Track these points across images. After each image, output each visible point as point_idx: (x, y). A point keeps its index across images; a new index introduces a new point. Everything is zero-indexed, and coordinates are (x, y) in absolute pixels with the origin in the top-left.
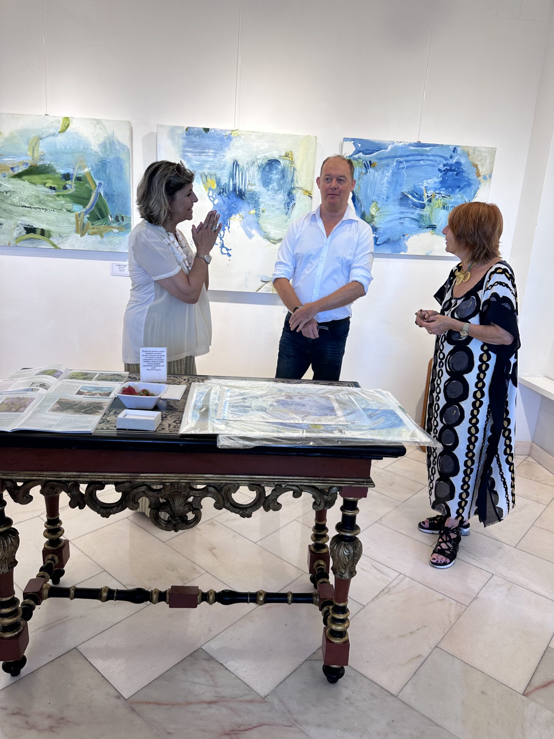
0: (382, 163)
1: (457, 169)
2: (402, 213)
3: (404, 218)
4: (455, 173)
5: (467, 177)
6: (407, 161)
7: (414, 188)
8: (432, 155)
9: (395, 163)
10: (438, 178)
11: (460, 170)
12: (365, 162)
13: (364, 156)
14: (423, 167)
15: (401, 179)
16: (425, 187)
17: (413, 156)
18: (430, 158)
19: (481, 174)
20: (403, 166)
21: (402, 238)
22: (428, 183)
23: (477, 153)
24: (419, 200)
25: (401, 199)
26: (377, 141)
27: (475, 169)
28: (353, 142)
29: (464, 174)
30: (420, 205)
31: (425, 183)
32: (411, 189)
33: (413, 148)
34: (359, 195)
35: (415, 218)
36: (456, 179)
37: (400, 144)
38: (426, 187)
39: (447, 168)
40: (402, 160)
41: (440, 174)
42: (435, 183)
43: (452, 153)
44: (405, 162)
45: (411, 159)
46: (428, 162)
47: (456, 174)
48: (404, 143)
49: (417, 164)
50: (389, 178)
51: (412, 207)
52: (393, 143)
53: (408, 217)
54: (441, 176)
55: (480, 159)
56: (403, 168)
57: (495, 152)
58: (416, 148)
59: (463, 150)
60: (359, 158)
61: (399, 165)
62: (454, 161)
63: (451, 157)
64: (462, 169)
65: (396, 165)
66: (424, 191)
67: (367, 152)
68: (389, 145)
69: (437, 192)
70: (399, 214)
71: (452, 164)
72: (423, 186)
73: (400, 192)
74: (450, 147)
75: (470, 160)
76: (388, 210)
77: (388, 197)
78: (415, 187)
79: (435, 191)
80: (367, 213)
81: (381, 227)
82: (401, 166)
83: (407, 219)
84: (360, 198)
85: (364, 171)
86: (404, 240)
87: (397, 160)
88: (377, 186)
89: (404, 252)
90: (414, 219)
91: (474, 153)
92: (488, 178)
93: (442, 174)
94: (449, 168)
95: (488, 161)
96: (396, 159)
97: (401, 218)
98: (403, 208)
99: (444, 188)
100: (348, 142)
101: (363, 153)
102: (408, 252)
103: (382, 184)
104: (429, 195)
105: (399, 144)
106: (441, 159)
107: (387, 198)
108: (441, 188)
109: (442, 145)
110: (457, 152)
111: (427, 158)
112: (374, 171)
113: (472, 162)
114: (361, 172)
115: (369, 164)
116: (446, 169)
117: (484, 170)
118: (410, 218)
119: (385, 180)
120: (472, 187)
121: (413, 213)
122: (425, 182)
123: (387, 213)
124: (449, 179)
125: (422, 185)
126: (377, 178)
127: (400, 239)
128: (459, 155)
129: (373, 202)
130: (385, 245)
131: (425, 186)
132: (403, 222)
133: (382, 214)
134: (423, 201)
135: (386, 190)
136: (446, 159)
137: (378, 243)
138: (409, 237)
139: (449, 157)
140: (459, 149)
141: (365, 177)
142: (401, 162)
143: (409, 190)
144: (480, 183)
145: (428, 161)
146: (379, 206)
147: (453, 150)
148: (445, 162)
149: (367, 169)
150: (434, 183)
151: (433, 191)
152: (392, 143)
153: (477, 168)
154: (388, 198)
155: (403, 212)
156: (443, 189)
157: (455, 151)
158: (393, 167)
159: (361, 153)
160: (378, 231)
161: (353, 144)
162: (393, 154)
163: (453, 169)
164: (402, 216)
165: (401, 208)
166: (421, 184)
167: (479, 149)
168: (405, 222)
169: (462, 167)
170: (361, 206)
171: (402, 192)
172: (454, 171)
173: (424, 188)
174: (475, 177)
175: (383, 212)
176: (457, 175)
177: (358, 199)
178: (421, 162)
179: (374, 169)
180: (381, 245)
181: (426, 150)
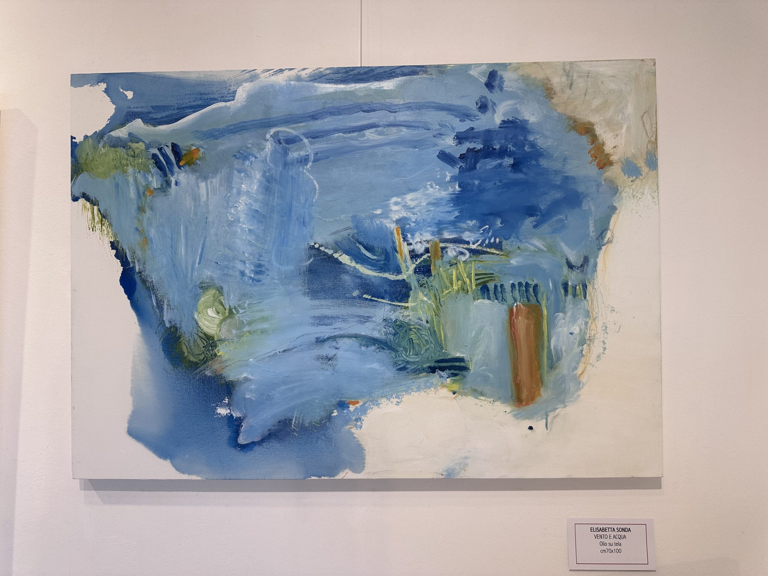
0: (221, 148)
1: (511, 147)
2: (321, 320)
3: (333, 338)
4: (508, 161)
5: (557, 172)
6: (314, 136)
7: (357, 227)
8: (409, 107)
9: (269, 146)
10: (442, 184)
11: (527, 148)
12: (156, 151)
13: (151, 128)
14: (379, 151)
15: (302, 201)
16: (398, 222)
17: (332, 114)
18: (403, 116)
19: (613, 158)
20: (303, 153)
21: (335, 413)
22: (407, 208)
23: (580, 84)
24: (383, 269)
25: (312, 271)
26: (193, 76)
27: (585, 140)
28: (103, 86)
29: (544, 163)
30: (387, 287)
31: (395, 208)
32: (345, 233)
33: (330, 88)
34: (148, 267)
35: (376, 335)
36: (516, 183)
37: (280, 79)
38: (402, 223)
39: (472, 145)
40: (294, 133)
41: (450, 172)
42: (436, 203)
43: (485, 92)
44: (306, 141)
45: (327, 128)
46: (394, 134)
47: (513, 166)
48: (293, 73)
49: (354, 142)
50: (256, 201)
51: (360, 297)
52: (253, 77)
53: (350, 336)
54: (454, 179)
55: (596, 103)
56: (304, 161)
57: (654, 74)
58: (342, 87)
59: (525, 78)
60: (133, 138)
61: (286, 152)
62: (498, 119)
63: (483, 107)
64: (533, 145)
65: (274, 152)
66: (398, 238)
67: (159, 116)
68: (239, 84)
69: (447, 235)
70: (313, 324)
71: (488, 132)
72: (387, 217)
73: (304, 246)
74: (473, 72)
75: (560, 109)
76: (265, 314)
77: (260, 266)
78: (357, 222)
79: (439, 232)
80: (185, 328)
81: (246, 379)
82: (294, 155)
83: (347, 341)
84: (154, 277)
85: (155, 182)
86: (347, 421)
87: (276, 134)
88: (213, 231)
89: (354, 471)
90: (373, 341)
91: (571, 86)
92: (645, 170)
93: (456, 171)
94: (479, 146)
95: (630, 109)
96: (273, 131)
97: (320, 341)
98: (323, 302)
99: (471, 218)
100: (87, 87)
101: (145, 121)
102: (366, 470)
103: (231, 224)
104: (420, 248)
105: (273, 78)
106: (443, 116)
107: (257, 273)
108: (458, 219)
109: (438, 66)
110: (501, 89)
111: (391, 118)
112: (192, 177)
113: (570, 118)
114: (147, 187)
115: (172, 157)
116: (469, 150)
117: (621, 141)
118: (356, 336)
119: (241, 207)
120: (585, 207)
121: (366, 319)
122: (396, 204)
123: (265, 326)
124: (489, 185)
125: (385, 215)
126: (207, 203)
127: (329, 418)
128: (512, 95)
129: (204, 287)
130: (274, 444)
131: (395, 217)
132: (331, 352)
133: (246, 329)
134: (398, 271)
135: (251, 244)
136: (465, 115)
137: (242, 440)
138: (364, 410)
139: (473, 108)
140: (508, 76)
141: (160, 202)
142: (291, 141)
143: (338, 237)
144: (614, 190)
145: (394, 129)
146: (231, 301)
147: (484, 80)
148: (463, 127)
149: (165, 175)
150: (429, 204)
151: (433, 234)
152: (247, 76)
153: (594, 138)
154: (259, 270)
155: (326, 317)
156: (471, 223)
157: (496, 83)
158: (264, 161)
159: (138, 123)
160: (238, 393)
161: (106, 91)
162: (258, 115)
163: (497, 147)
164: (325, 331)
165: (317, 302)
166: (379, 212)
167: (586, 68)
168: (340, 353)
169: (531, 138)
170: (160, 306)
171: (312, 248)
172: (503, 153)
173: (393, 226)
174: (592, 170)
175: (250, 323)
176: (516, 167)
177: (144, 281)
178: (369, 134)
179: (194, 171)
180: (257, 448)
181: (380, 92)
